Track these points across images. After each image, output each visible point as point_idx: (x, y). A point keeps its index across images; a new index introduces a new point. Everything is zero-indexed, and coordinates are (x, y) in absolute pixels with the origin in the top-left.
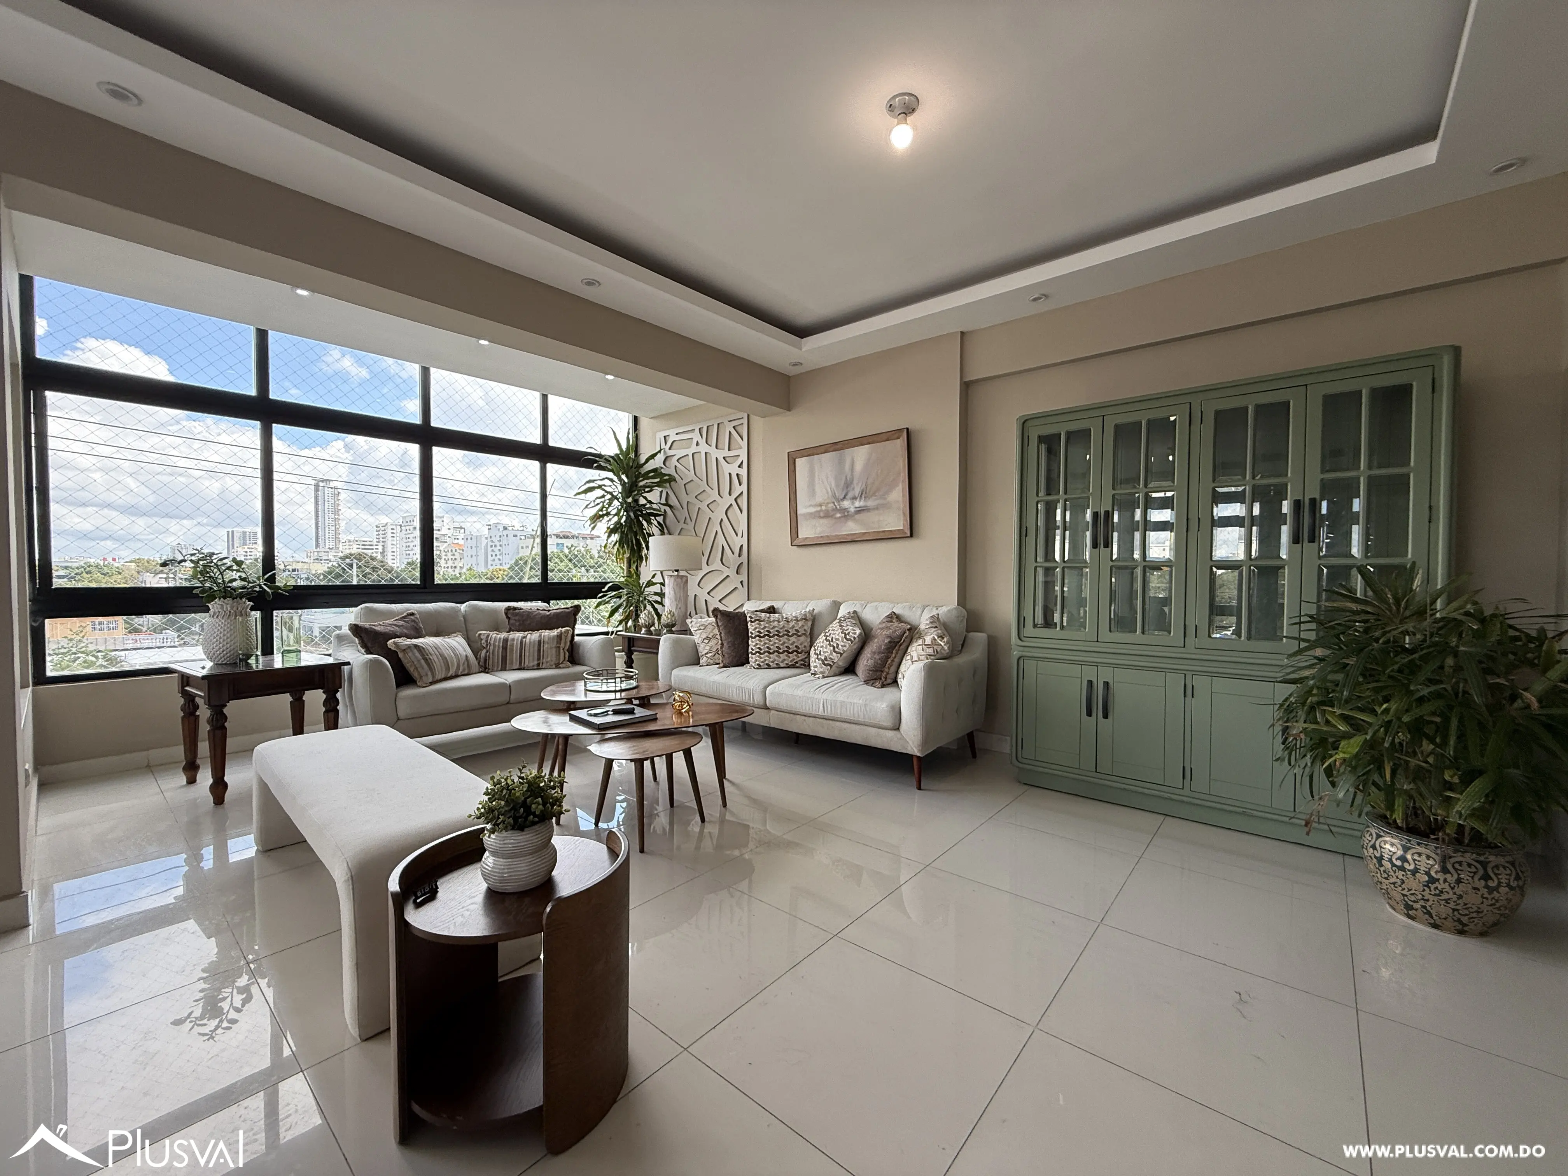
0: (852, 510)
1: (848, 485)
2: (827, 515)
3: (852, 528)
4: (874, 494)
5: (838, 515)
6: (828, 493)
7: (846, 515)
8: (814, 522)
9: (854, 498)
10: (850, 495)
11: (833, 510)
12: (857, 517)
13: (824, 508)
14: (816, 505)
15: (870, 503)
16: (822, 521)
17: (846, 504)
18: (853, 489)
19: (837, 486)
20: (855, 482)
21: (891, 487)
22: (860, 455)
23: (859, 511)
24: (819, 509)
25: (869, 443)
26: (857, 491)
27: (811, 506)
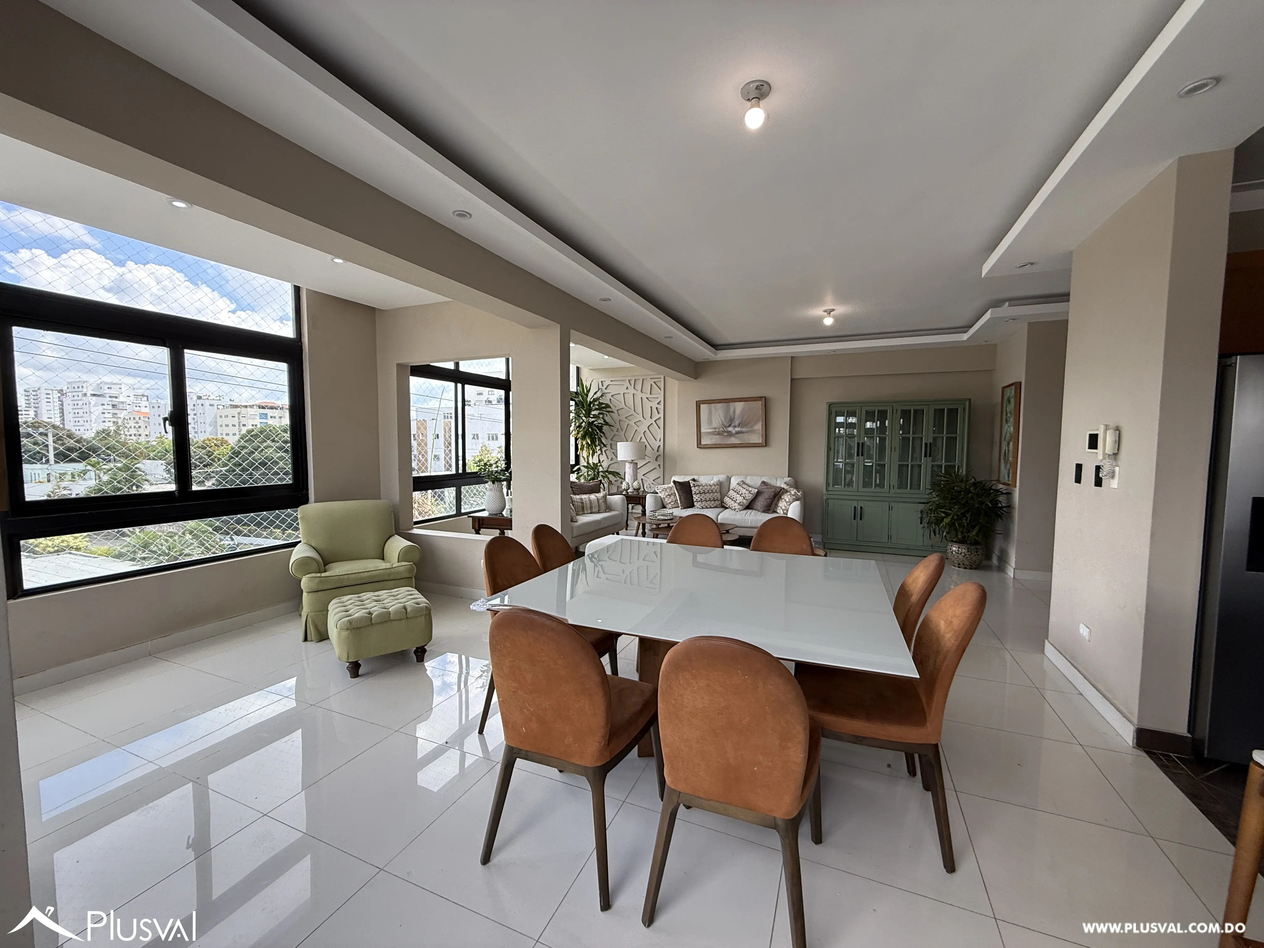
0: (734, 432)
1: (732, 420)
2: (719, 434)
3: (733, 440)
4: (746, 425)
5: (726, 434)
6: (719, 423)
7: (730, 434)
8: (711, 436)
9: (735, 427)
10: (733, 425)
11: (723, 431)
12: (736, 435)
13: (717, 430)
14: (712, 429)
15: (744, 430)
16: (718, 436)
17: (730, 429)
18: (735, 422)
19: (725, 419)
20: (736, 419)
21: (756, 423)
22: (739, 407)
23: (737, 433)
24: (714, 430)
25: (745, 401)
26: (737, 423)
27: (710, 428)
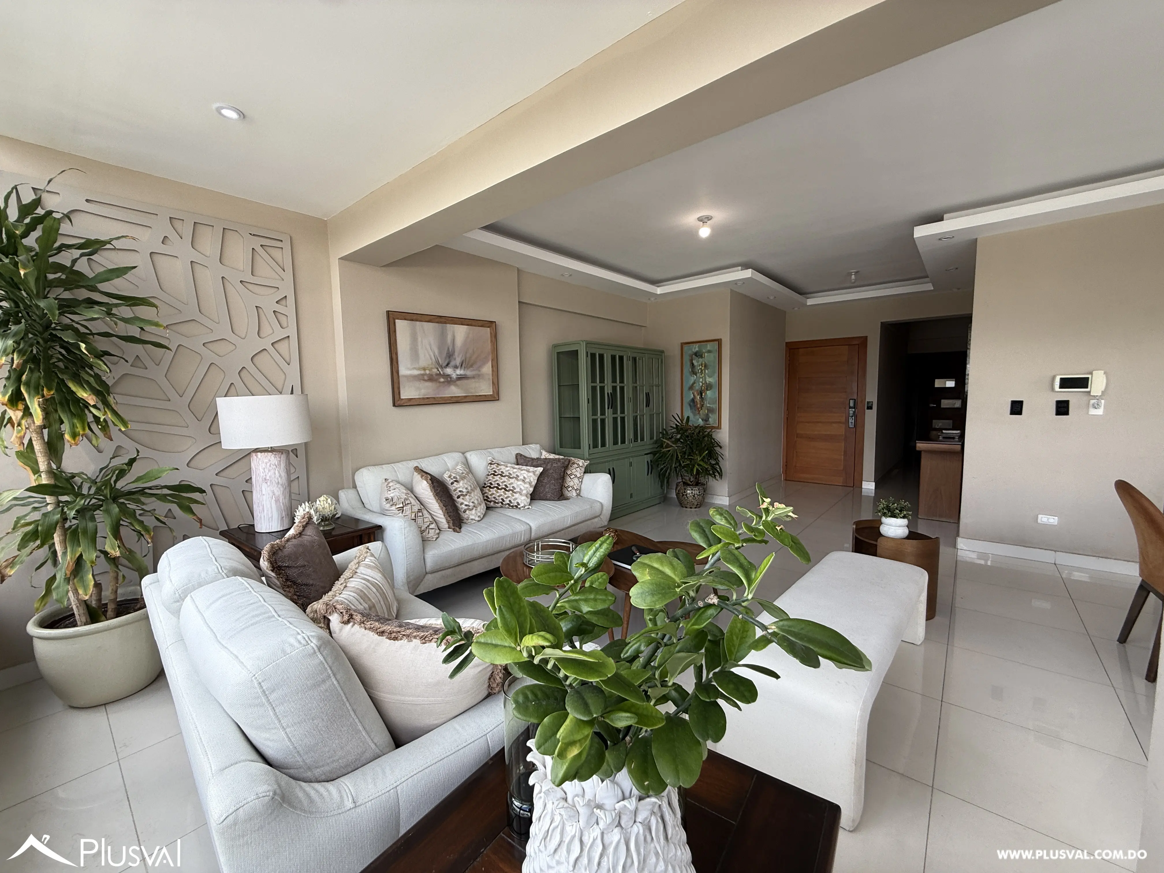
0: (454, 376)
1: (450, 355)
2: (431, 379)
3: (454, 391)
4: (471, 366)
5: (442, 380)
6: (431, 359)
7: (449, 380)
8: (417, 384)
9: (456, 367)
10: (452, 363)
11: (437, 375)
12: (458, 382)
13: (428, 372)
14: (419, 369)
15: (469, 373)
16: (429, 384)
17: (449, 371)
18: (455, 359)
19: (440, 353)
20: (456, 354)
21: (484, 363)
22: (460, 332)
23: (460, 378)
24: (422, 372)
25: (468, 325)
26: (458, 361)
27: (415, 368)
